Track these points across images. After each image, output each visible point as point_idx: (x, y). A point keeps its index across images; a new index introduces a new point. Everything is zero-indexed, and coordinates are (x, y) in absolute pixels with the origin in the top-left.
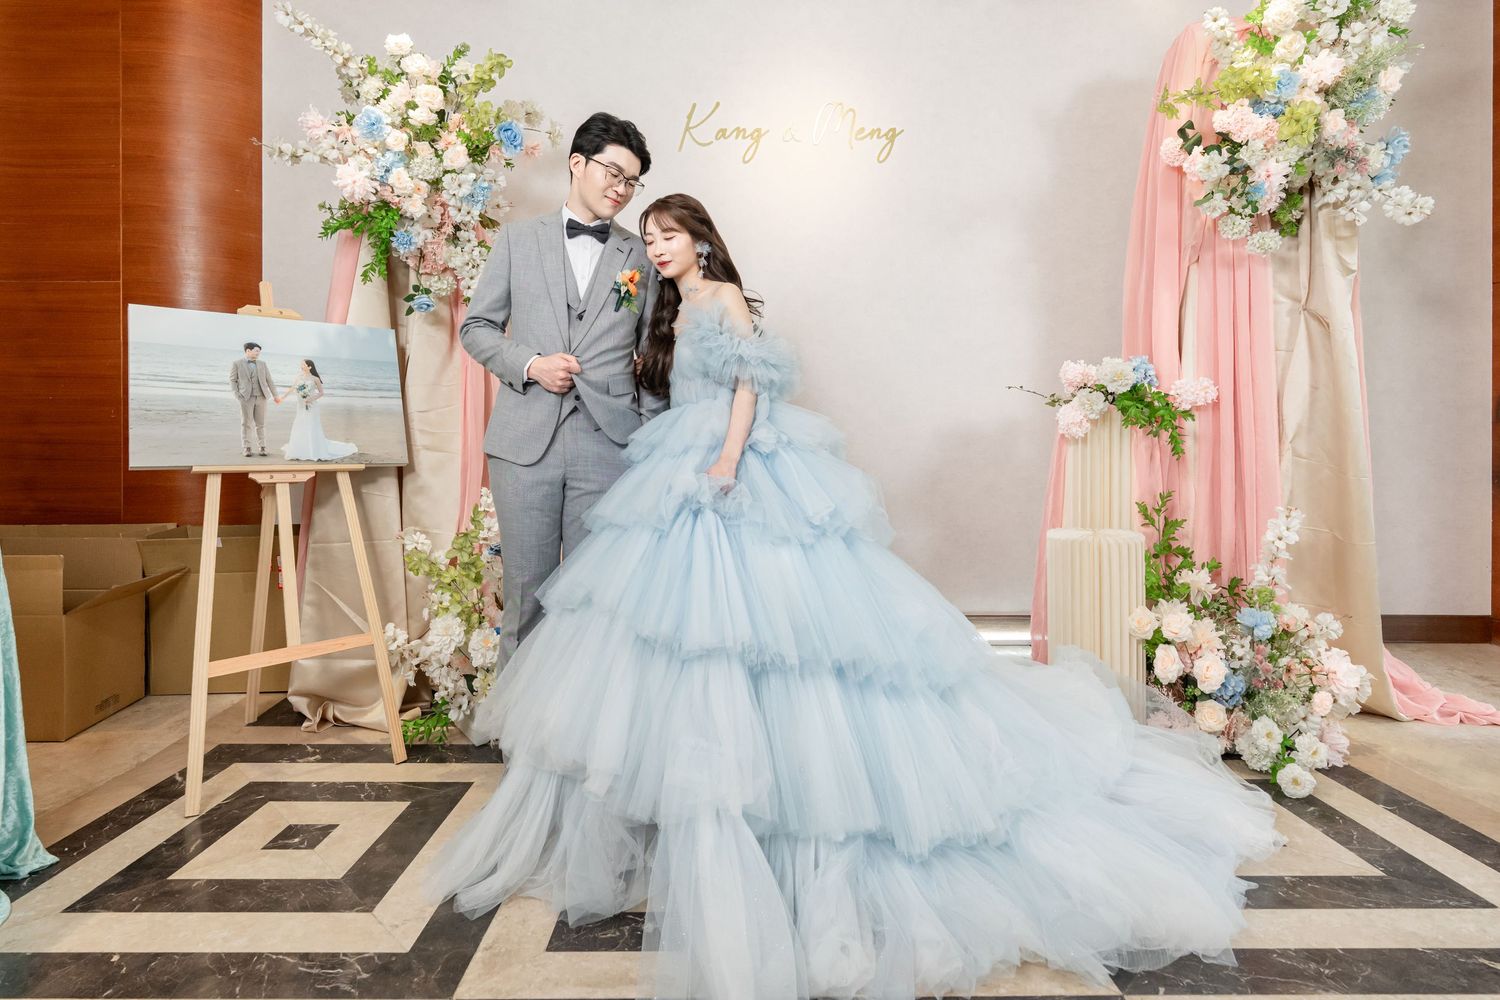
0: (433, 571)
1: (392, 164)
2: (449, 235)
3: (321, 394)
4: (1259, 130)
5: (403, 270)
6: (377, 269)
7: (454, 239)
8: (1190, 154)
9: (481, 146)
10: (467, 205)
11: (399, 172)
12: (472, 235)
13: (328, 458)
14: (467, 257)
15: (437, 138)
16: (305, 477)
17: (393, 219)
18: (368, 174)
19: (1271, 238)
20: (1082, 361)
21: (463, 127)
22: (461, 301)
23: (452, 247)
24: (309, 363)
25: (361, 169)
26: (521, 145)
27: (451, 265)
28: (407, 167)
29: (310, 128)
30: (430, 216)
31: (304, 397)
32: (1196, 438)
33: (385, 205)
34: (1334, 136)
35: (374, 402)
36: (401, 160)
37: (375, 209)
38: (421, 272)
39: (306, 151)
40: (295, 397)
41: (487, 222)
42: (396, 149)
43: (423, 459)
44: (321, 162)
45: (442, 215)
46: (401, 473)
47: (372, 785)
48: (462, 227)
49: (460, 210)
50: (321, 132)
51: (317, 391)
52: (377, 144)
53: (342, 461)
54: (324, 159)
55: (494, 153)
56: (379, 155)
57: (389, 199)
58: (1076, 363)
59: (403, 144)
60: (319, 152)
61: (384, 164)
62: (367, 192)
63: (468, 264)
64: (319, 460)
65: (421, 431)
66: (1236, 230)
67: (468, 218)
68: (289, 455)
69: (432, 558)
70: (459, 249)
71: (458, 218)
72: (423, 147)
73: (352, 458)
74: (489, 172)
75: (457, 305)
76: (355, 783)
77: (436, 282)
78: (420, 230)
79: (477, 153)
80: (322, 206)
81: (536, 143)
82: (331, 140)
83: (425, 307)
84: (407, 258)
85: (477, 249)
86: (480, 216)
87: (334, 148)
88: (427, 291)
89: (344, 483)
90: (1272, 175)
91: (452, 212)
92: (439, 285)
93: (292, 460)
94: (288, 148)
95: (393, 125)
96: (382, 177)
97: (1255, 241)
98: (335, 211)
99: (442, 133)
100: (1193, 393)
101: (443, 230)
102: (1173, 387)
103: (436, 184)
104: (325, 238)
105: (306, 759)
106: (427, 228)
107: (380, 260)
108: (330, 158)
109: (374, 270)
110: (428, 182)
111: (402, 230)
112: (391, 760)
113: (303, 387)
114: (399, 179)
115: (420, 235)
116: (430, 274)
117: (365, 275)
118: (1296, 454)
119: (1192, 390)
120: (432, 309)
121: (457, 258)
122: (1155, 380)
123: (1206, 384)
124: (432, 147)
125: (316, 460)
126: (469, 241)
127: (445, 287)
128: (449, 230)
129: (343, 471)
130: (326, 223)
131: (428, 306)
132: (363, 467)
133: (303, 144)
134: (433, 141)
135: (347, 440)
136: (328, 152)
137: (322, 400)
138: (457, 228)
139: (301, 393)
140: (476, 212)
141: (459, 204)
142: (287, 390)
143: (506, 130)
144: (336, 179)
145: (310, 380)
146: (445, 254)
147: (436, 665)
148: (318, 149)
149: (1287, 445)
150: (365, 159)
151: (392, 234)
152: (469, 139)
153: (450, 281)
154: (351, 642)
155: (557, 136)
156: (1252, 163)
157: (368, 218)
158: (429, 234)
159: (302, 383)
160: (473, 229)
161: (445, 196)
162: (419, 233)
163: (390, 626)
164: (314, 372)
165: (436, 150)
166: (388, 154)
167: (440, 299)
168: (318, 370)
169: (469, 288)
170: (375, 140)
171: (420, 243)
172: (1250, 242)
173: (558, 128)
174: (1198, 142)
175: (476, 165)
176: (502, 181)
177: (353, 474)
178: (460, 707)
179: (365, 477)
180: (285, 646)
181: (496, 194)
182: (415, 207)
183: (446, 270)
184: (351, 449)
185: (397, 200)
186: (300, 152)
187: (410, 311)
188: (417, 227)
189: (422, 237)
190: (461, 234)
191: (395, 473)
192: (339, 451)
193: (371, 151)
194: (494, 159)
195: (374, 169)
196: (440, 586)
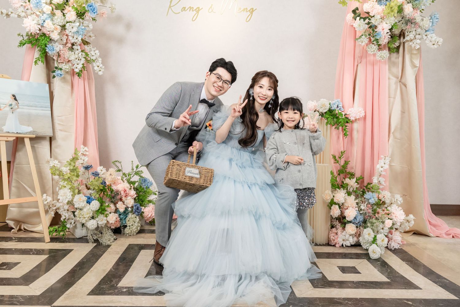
0: (61, 174)
1: (46, 19)
2: (69, 47)
3: (18, 108)
4: (378, 12)
5: (53, 61)
6: (41, 60)
7: (72, 49)
8: (356, 20)
9: (82, 12)
10: (76, 35)
11: (48, 22)
12: (79, 47)
13: (21, 132)
14: (77, 56)
15: (64, 9)
16: (11, 139)
17: (47, 40)
18: (36, 22)
19: (385, 53)
20: (315, 101)
21: (75, 4)
22: (75, 74)
23: (70, 52)
24: (14, 96)
25: (33, 20)
26: (96, 12)
27: (70, 59)
28: (52, 20)
29: (14, 4)
30: (61, 39)
31: (11, 109)
32: (358, 131)
33: (44, 35)
34: (409, 14)
35: (39, 111)
36: (50, 17)
37: (40, 36)
38: (59, 61)
39: (12, 13)
40: (8, 109)
41: (85, 43)
42: (47, 13)
43: (59, 135)
44: (18, 17)
45: (67, 39)
46: (51, 139)
47: (35, 250)
48: (75, 44)
49: (73, 37)
50: (18, 5)
51: (16, 107)
52: (40, 11)
53: (26, 133)
54: (19, 16)
55: (87, 15)
56: (41, 15)
57: (45, 32)
58: (313, 102)
59: (50, 11)
60: (17, 13)
61: (43, 19)
62: (36, 29)
63: (77, 59)
64: (17, 133)
65: (59, 124)
66: (372, 50)
67: (76, 41)
68: (5, 130)
69: (61, 170)
70: (73, 53)
71: (73, 41)
72: (58, 13)
73: (30, 133)
74: (86, 23)
75: (73, 75)
76: (29, 249)
77: (64, 66)
78: (58, 45)
79: (81, 15)
80: (19, 35)
81: (104, 12)
82: (22, 9)
83: (60, 75)
84: (53, 56)
85: (81, 53)
86: (82, 39)
87: (23, 12)
88: (61, 69)
89: (27, 142)
90: (384, 29)
91: (70, 38)
92: (66, 67)
93: (6, 132)
94: (5, 11)
95: (46, 3)
96: (42, 24)
97: (379, 54)
98: (24, 37)
99: (66, 6)
100: (355, 113)
101: (67, 45)
102: (348, 111)
103: (63, 27)
104: (20, 47)
105: (12, 241)
106: (61, 44)
107: (42, 56)
108: (22, 16)
109: (40, 60)
110: (60, 26)
111: (51, 45)
112: (44, 242)
113: (11, 105)
114: (48, 24)
115: (58, 47)
116: (63, 63)
117: (36, 62)
118: (395, 138)
119: (355, 112)
120: (62, 76)
121: (72, 56)
122: (342, 108)
123: (360, 110)
124: (62, 12)
125: (16, 133)
126: (78, 50)
127: (68, 68)
128: (69, 45)
129: (27, 137)
130: (21, 41)
131: (61, 75)
132: (34, 136)
133: (11, 10)
134: (63, 10)
135: (28, 126)
136: (21, 13)
137: (18, 110)
138: (73, 45)
139: (10, 107)
140: (80, 39)
141: (73, 35)
142: (5, 105)
143: (91, 6)
144: (23, 24)
145: (14, 102)
146: (68, 54)
147: (62, 210)
148: (17, 12)
149: (391, 135)
150: (35, 16)
151: (46, 46)
152: (76, 9)
153: (70, 65)
154: (29, 199)
155: (113, 9)
156: (376, 24)
157: (37, 40)
158: (61, 47)
159: (10, 103)
160: (79, 45)
161: (67, 32)
162: (57, 46)
163: (45, 195)
164: (15, 99)
165: (63, 13)
166: (44, 15)
167: (67, 72)
168: (17, 98)
169: (77, 68)
170: (39, 9)
171: (58, 50)
172: (377, 55)
173: (113, 6)
174: (359, 16)
175: (81, 20)
176: (91, 26)
177: (31, 139)
178: (71, 223)
179: (36, 139)
180: (3, 199)
181: (88, 32)
182: (55, 36)
183: (69, 61)
184: (30, 129)
185: (48, 33)
186: (10, 13)
187: (54, 77)
188: (57, 44)
189: (58, 48)
190: (74, 47)
191: (48, 139)
192: (25, 130)
193: (38, 13)
194: (87, 18)
195: (39, 21)
196: (64, 180)
